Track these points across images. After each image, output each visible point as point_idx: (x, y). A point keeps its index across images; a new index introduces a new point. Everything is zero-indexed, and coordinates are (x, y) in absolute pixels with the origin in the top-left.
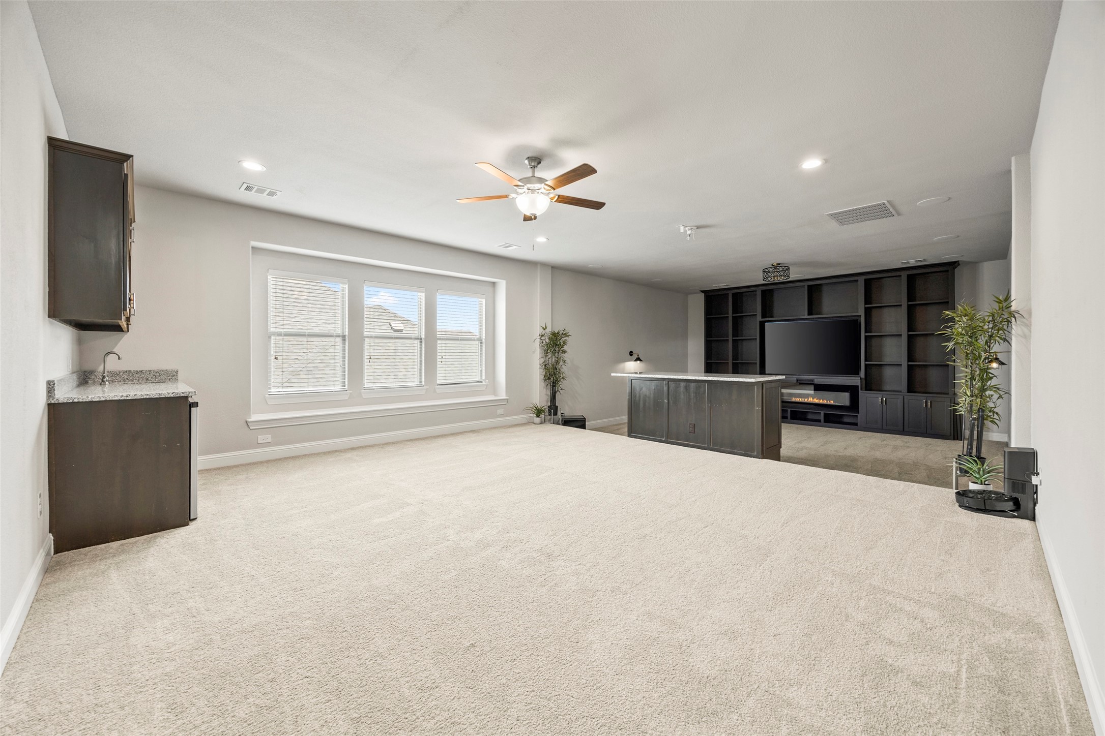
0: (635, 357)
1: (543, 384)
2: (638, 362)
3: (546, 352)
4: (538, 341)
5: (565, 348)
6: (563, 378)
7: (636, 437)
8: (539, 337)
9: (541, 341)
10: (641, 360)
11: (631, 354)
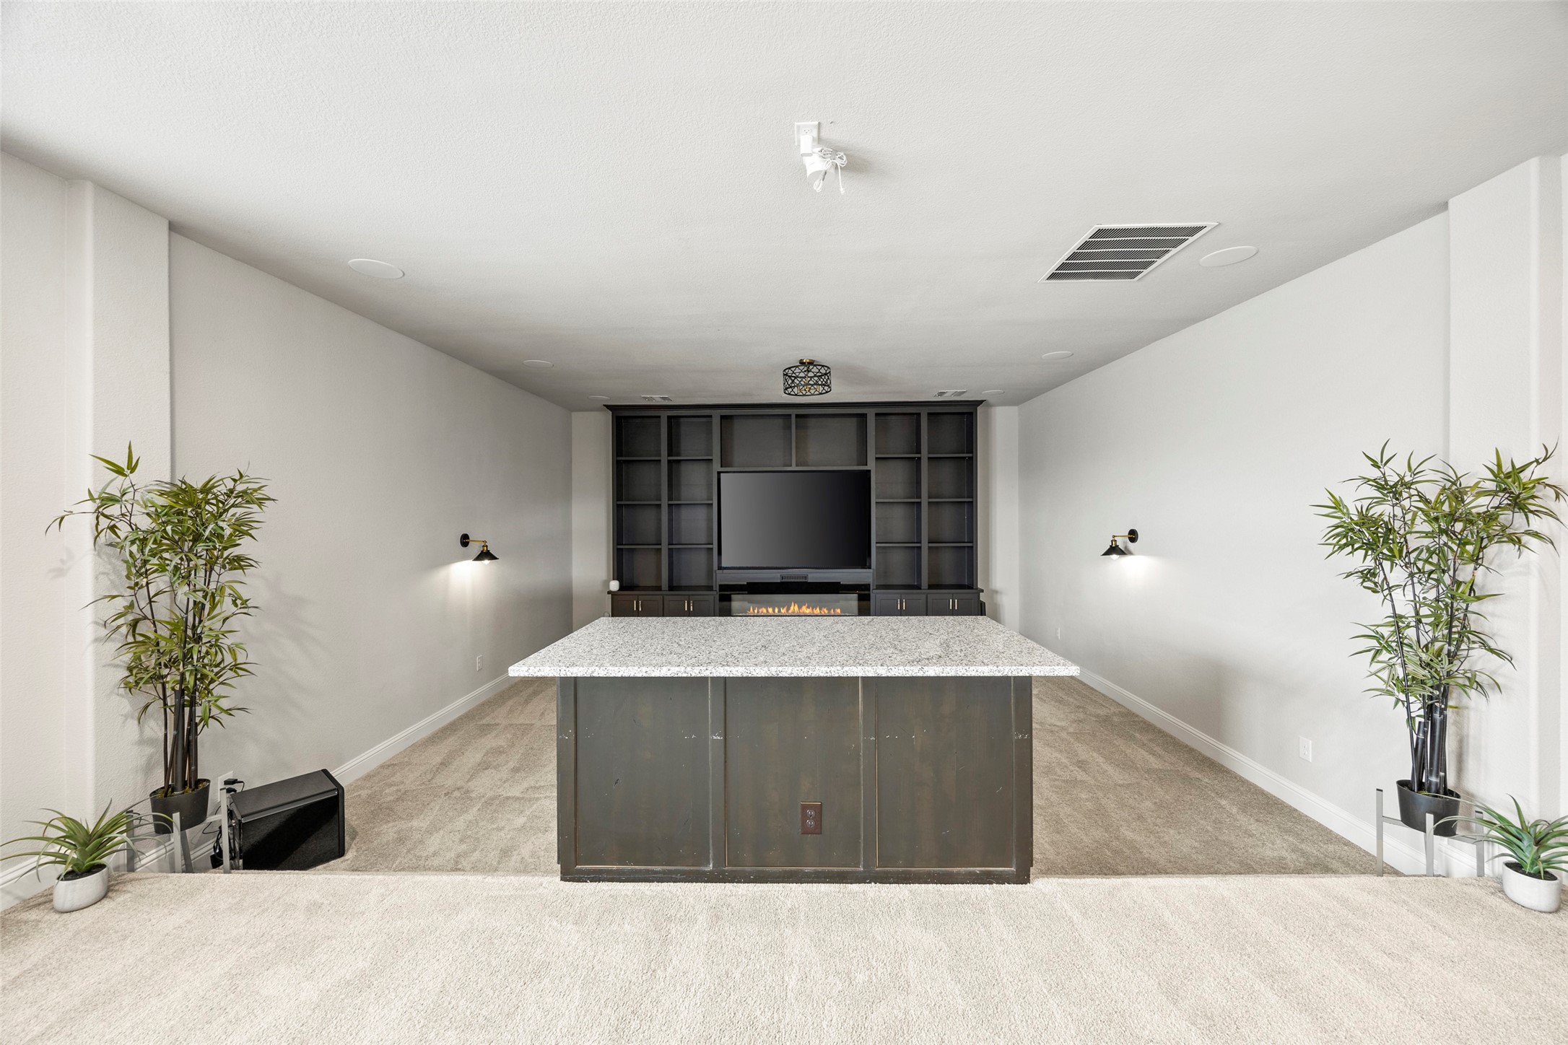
0: (475, 548)
1: (124, 704)
2: (486, 562)
3: (139, 572)
4: (83, 525)
5: (245, 547)
6: (235, 667)
7: (597, 877)
8: (90, 506)
9: (104, 523)
10: (492, 557)
11: (465, 540)
